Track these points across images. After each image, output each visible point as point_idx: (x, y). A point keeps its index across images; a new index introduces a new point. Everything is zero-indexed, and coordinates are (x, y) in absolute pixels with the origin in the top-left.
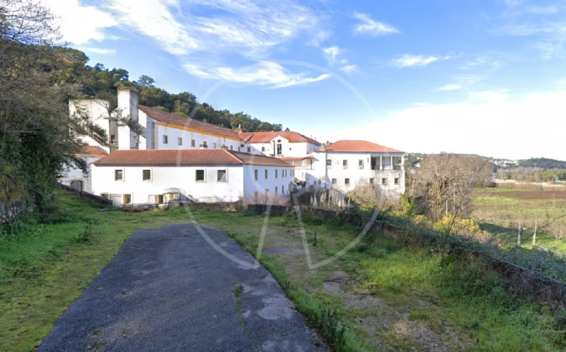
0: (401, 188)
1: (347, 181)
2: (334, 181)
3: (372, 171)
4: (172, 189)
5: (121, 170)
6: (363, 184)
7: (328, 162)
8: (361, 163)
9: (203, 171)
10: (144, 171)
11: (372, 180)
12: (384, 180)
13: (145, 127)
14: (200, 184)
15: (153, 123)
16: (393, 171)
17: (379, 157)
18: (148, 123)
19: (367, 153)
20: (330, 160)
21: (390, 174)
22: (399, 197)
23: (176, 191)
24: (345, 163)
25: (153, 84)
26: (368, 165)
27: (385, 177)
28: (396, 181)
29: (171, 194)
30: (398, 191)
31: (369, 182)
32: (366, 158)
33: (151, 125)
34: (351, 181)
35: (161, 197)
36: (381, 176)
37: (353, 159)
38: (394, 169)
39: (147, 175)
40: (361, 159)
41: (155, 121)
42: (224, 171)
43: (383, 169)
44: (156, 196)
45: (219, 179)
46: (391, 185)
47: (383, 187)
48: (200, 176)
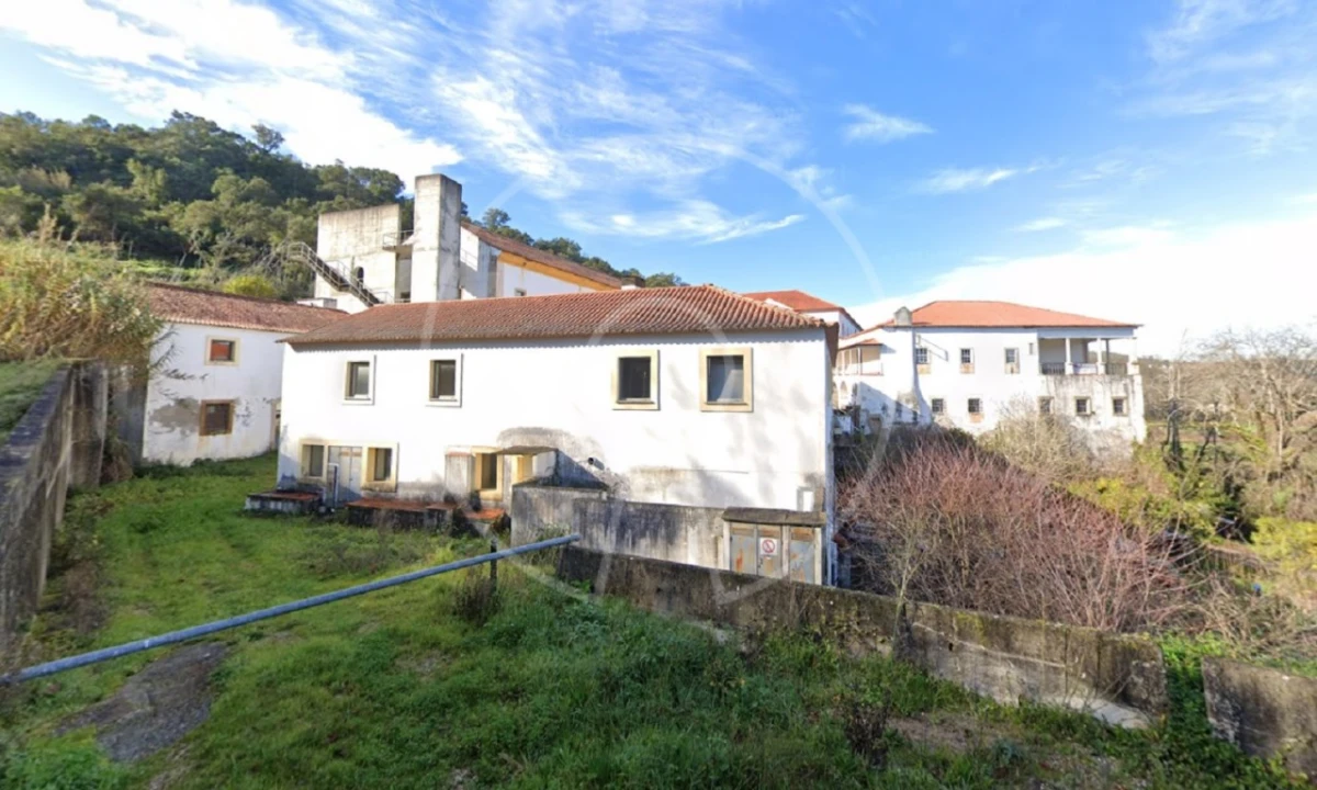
0: (1135, 426)
1: (973, 406)
2: (938, 405)
3: (1044, 377)
4: (526, 432)
5: (366, 364)
6: (1021, 414)
7: (920, 355)
8: (1010, 356)
9: (646, 361)
10: (437, 363)
11: (1045, 403)
12: (1081, 404)
13: (475, 269)
14: (635, 416)
15: (494, 260)
16: (1107, 378)
17: (1064, 340)
18: (481, 258)
19: (1027, 328)
20: (924, 351)
21: (1098, 387)
22: (1129, 453)
23: (541, 442)
24: (966, 355)
25: (508, 223)
26: (1030, 362)
27: (1083, 394)
28: (1118, 405)
29: (525, 452)
30: (1128, 435)
31: (1036, 408)
32: (1025, 342)
33: (487, 262)
34: (985, 407)
35: (489, 466)
36: (1072, 391)
37: (988, 346)
38: (1107, 372)
39: (444, 381)
40: (1010, 345)
41: (497, 253)
42: (738, 361)
43: (1076, 374)
44: (472, 459)
45: (713, 393)
46: (1105, 418)
47: (1079, 423)
48: (635, 381)
